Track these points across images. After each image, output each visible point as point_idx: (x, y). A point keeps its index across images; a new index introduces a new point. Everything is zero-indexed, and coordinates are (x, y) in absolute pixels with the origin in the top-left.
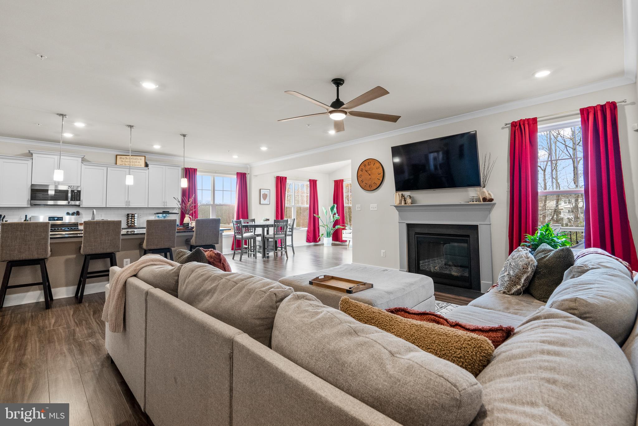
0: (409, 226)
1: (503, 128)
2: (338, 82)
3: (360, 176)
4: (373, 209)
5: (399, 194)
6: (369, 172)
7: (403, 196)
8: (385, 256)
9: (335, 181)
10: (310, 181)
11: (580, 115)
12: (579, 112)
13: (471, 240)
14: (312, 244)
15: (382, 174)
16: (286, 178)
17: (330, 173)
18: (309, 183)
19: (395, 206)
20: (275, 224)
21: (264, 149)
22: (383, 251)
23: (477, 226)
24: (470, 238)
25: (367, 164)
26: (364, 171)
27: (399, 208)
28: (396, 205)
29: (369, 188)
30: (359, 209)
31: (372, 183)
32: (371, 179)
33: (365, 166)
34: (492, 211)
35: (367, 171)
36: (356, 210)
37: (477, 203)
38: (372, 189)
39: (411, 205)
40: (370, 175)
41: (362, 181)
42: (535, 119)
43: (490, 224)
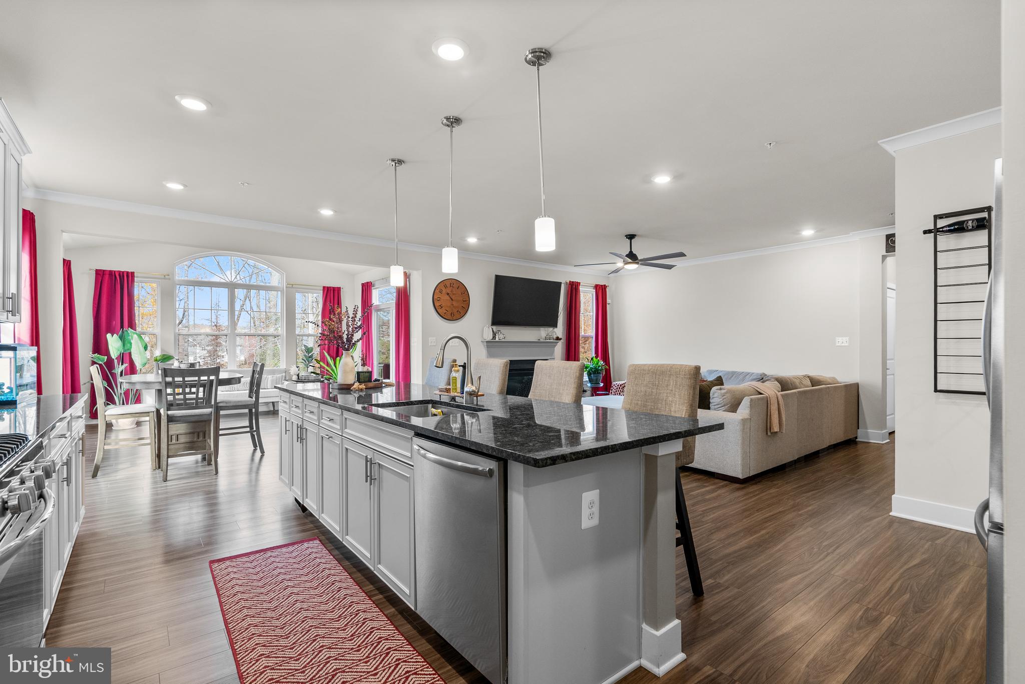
2: (631, 237)
3: (438, 299)
6: (452, 296)
15: (468, 301)
25: (448, 285)
26: (444, 293)
27: (489, 344)
28: (489, 339)
30: (433, 344)
31: (455, 311)
32: (453, 305)
33: (446, 287)
34: (555, 348)
35: (448, 294)
36: (430, 345)
37: (552, 341)
38: (454, 318)
39: (503, 340)
40: (452, 300)
41: (440, 306)
42: (580, 283)
43: (554, 358)
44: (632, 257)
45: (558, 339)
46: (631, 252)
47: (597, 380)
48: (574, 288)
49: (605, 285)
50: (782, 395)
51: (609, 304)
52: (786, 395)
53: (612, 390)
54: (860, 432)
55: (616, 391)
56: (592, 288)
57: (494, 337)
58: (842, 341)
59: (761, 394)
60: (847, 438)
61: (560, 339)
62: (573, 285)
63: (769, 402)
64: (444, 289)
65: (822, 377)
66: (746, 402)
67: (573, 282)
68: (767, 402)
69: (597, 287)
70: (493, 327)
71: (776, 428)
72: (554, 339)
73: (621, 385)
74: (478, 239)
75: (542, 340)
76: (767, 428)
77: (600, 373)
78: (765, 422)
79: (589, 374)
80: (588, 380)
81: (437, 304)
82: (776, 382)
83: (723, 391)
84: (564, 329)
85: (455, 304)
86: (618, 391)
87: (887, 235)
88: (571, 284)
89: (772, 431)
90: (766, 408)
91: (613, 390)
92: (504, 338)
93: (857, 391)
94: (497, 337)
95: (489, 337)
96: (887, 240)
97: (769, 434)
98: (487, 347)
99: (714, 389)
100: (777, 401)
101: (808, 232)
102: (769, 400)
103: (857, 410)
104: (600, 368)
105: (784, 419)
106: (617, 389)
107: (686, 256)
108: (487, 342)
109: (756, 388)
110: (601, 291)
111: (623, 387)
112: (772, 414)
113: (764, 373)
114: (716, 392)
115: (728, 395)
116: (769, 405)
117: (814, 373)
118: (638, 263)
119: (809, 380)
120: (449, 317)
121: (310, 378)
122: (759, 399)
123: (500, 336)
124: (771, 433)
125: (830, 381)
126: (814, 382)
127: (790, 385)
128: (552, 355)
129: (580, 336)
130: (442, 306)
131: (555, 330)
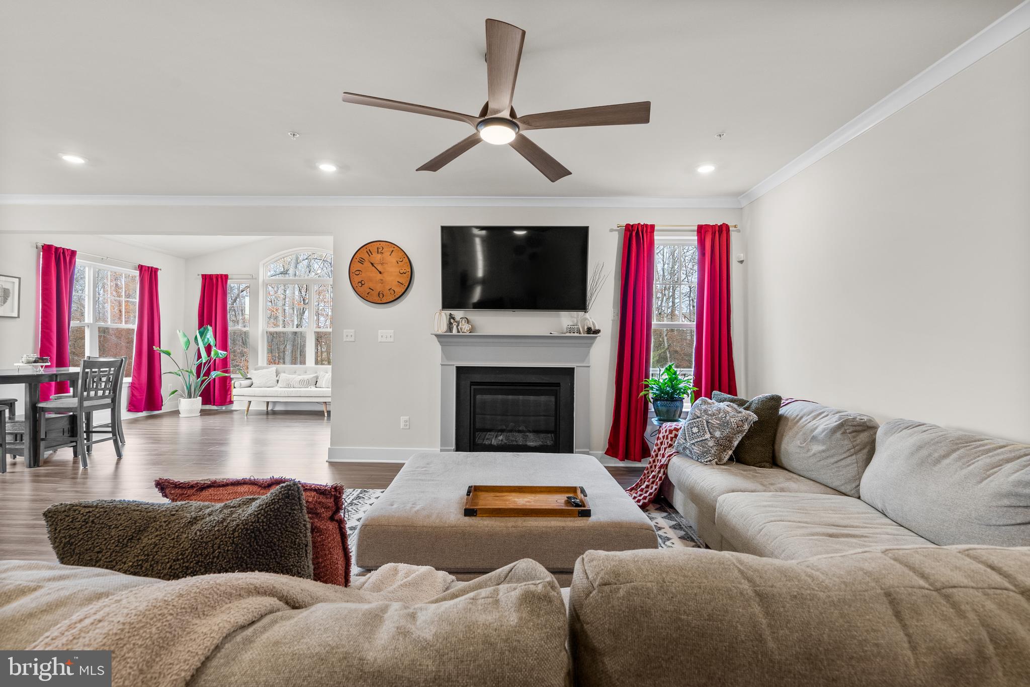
0: (460, 370)
1: (612, 230)
3: (357, 273)
4: (384, 340)
5: (446, 314)
6: (379, 267)
7: (451, 317)
8: (408, 427)
9: (205, 277)
10: (141, 268)
11: (696, 233)
12: (696, 228)
13: (561, 390)
14: (144, 414)
15: (410, 273)
16: (73, 253)
17: (188, 258)
18: (137, 273)
19: (437, 336)
20: (87, 370)
21: (74, 160)
22: (403, 418)
23: (573, 369)
24: (561, 387)
25: (374, 249)
26: (367, 264)
27: (442, 340)
28: (440, 332)
29: (377, 299)
30: (350, 339)
31: (385, 289)
32: (382, 280)
33: (369, 253)
34: (590, 348)
35: (373, 264)
36: (344, 340)
37: (580, 335)
38: (385, 300)
40: (380, 272)
41: (362, 284)
42: (653, 227)
43: (589, 367)
45: (593, 332)
49: (723, 225)
51: (741, 262)
56: (690, 232)
57: (450, 329)
61: (600, 332)
62: (635, 230)
64: (366, 257)
67: (633, 225)
69: (701, 229)
70: (448, 311)
72: (584, 332)
75: (556, 334)
77: (676, 399)
79: (654, 400)
81: (354, 279)
84: (616, 314)
85: (385, 278)
88: (630, 230)
92: (471, 330)
95: (443, 328)
98: (441, 345)
110: (714, 235)
123: (463, 327)
128: (583, 361)
129: (653, 327)
130: (363, 283)
131: (587, 315)
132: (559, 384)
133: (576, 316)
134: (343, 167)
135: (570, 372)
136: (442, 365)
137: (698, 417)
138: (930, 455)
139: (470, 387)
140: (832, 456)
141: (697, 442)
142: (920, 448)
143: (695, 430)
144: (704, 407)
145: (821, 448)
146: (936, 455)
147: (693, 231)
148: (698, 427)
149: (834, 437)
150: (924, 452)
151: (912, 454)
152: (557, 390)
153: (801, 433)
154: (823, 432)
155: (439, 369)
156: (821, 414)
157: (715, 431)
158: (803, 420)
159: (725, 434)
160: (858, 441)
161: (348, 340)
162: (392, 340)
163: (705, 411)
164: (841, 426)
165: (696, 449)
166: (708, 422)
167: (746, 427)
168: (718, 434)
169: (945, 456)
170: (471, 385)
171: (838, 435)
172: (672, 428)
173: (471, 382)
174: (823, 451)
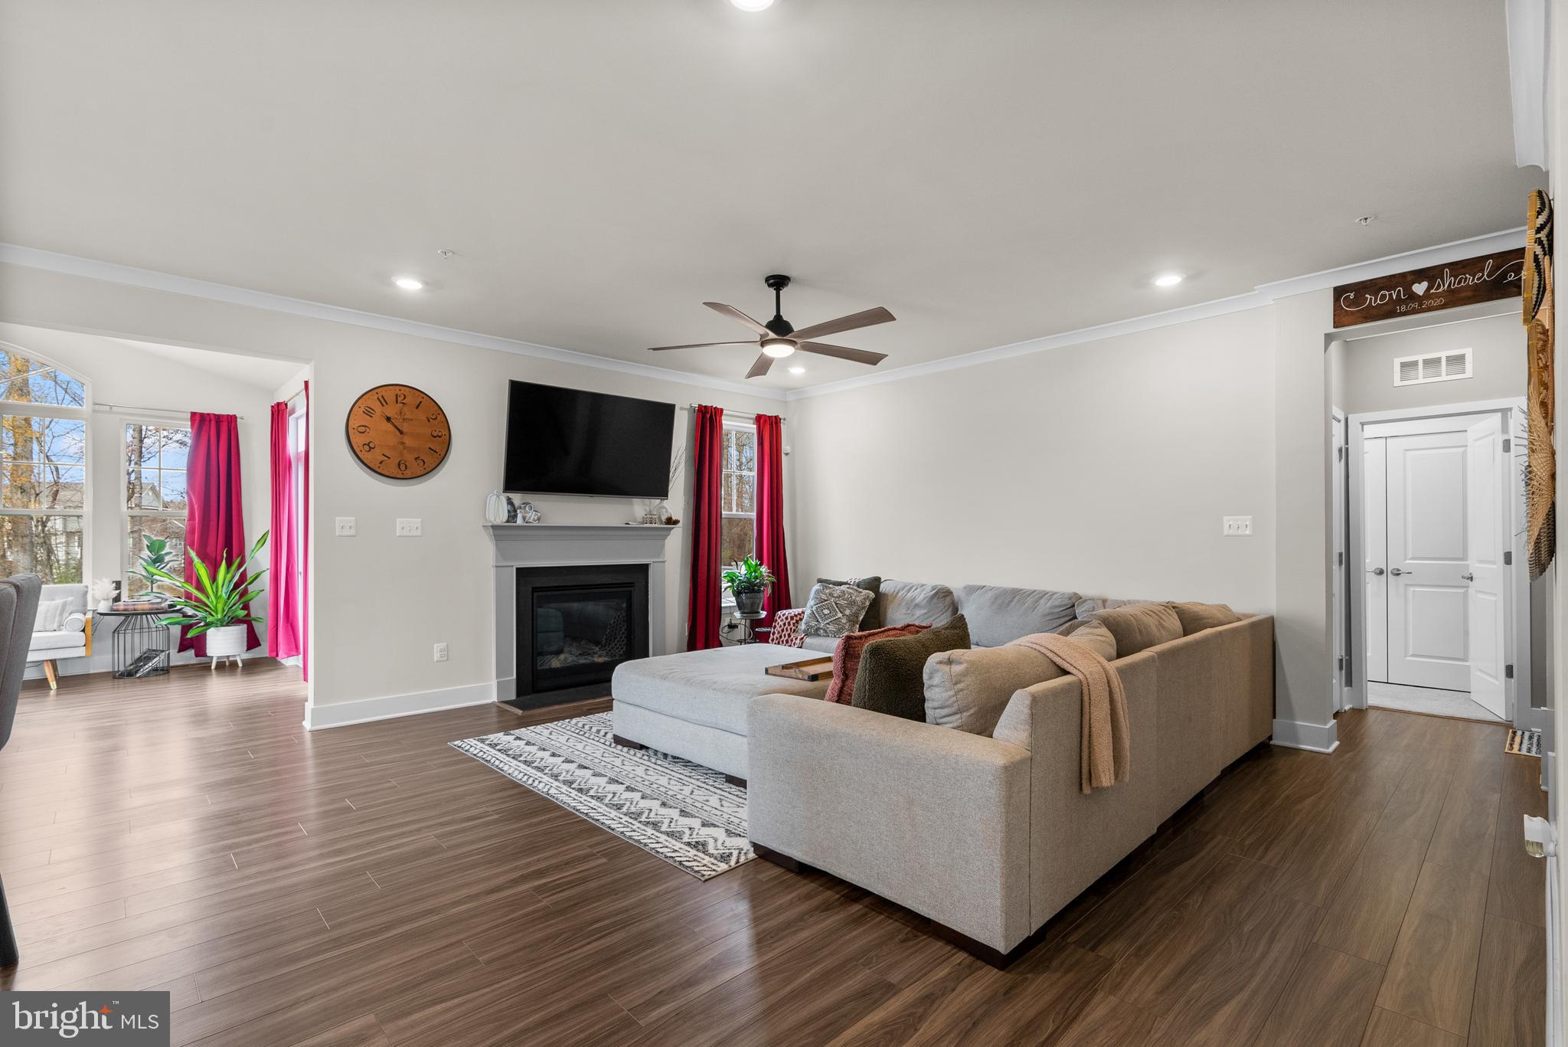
0: (522, 573)
2: (778, 282)
3: (358, 429)
4: (406, 533)
6: (399, 424)
7: (510, 502)
11: (756, 423)
12: (756, 417)
13: (636, 591)
15: (446, 437)
19: (492, 527)
22: (439, 646)
23: (647, 565)
24: (635, 588)
26: (379, 418)
27: (499, 533)
28: (497, 523)
30: (347, 532)
31: (410, 457)
32: (403, 443)
33: (383, 401)
34: (666, 541)
35: (388, 419)
36: (337, 534)
37: (656, 525)
38: (408, 473)
39: (536, 524)
40: (401, 433)
41: (368, 445)
42: (722, 410)
43: (664, 562)
44: (780, 327)
45: (670, 521)
46: (778, 317)
47: (753, 604)
48: (708, 420)
49: (776, 417)
50: (1121, 671)
51: (787, 454)
52: (1132, 667)
53: (775, 627)
54: (1279, 723)
55: (783, 631)
56: (752, 421)
57: (512, 516)
58: (1236, 524)
59: (1066, 673)
60: (1255, 744)
61: (676, 522)
62: (706, 412)
63: (1086, 698)
64: (377, 406)
65: (1204, 608)
66: (1018, 705)
67: (706, 407)
68: (1080, 696)
69: (760, 419)
70: (511, 495)
71: (1106, 779)
72: (661, 523)
73: (792, 618)
74: (426, 283)
75: (633, 524)
76: (1083, 774)
77: (759, 591)
78: (1076, 757)
79: (737, 594)
80: (735, 604)
81: (358, 441)
82: (1104, 631)
83: (957, 669)
84: (687, 503)
85: (408, 441)
86: (787, 630)
87: (1336, 289)
88: (702, 412)
89: (1094, 784)
90: (1077, 715)
91: (778, 627)
92: (539, 519)
93: (1271, 634)
94: (520, 516)
95: (502, 517)
96: (1337, 299)
97: (1087, 790)
98: (496, 540)
99: (934, 659)
100: (1107, 694)
101: (1168, 281)
102: (1085, 691)
103: (1271, 676)
104: (758, 581)
105: (1127, 743)
106: (785, 624)
107: (894, 319)
108: (494, 527)
109: (1050, 655)
110: (769, 427)
111: (797, 622)
112: (1094, 735)
113: (1076, 594)
114: (936, 671)
115: (969, 680)
116: (1086, 704)
117: (1183, 597)
118: (792, 343)
119: (1177, 617)
120: (395, 472)
121: (139, 607)
122: (1055, 693)
123: (528, 515)
124: (1092, 789)
125: (1220, 616)
126: (1190, 621)
127: (1138, 634)
128: (658, 556)
129: (723, 516)
130: (372, 445)
131: (665, 503)
132: (633, 583)
133: (648, 504)
134: (429, 283)
135: (643, 569)
136: (497, 567)
137: (826, 601)
138: (1003, 602)
139: (533, 595)
140: (931, 617)
141: (831, 621)
142: (996, 599)
143: (826, 612)
144: (828, 591)
145: (923, 612)
146: (1007, 601)
147: (751, 419)
148: (828, 609)
149: (932, 603)
150: (999, 601)
151: (993, 603)
152: (631, 591)
153: (904, 603)
154: (924, 600)
155: (492, 572)
156: (911, 588)
157: (845, 610)
158: (900, 594)
159: (853, 611)
160: (947, 603)
161: (342, 534)
162: (419, 533)
163: (830, 594)
164: (937, 593)
165: (831, 627)
166: (836, 604)
167: (868, 603)
168: (848, 612)
169: (1011, 601)
170: (533, 592)
171: (935, 600)
172: (793, 614)
173: (533, 588)
174: (925, 614)
